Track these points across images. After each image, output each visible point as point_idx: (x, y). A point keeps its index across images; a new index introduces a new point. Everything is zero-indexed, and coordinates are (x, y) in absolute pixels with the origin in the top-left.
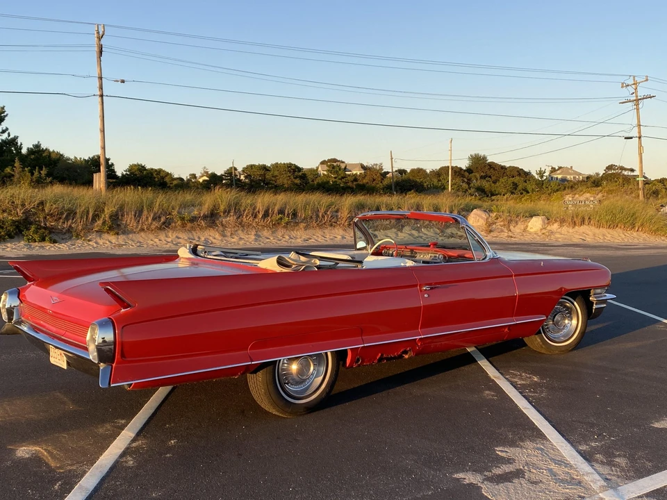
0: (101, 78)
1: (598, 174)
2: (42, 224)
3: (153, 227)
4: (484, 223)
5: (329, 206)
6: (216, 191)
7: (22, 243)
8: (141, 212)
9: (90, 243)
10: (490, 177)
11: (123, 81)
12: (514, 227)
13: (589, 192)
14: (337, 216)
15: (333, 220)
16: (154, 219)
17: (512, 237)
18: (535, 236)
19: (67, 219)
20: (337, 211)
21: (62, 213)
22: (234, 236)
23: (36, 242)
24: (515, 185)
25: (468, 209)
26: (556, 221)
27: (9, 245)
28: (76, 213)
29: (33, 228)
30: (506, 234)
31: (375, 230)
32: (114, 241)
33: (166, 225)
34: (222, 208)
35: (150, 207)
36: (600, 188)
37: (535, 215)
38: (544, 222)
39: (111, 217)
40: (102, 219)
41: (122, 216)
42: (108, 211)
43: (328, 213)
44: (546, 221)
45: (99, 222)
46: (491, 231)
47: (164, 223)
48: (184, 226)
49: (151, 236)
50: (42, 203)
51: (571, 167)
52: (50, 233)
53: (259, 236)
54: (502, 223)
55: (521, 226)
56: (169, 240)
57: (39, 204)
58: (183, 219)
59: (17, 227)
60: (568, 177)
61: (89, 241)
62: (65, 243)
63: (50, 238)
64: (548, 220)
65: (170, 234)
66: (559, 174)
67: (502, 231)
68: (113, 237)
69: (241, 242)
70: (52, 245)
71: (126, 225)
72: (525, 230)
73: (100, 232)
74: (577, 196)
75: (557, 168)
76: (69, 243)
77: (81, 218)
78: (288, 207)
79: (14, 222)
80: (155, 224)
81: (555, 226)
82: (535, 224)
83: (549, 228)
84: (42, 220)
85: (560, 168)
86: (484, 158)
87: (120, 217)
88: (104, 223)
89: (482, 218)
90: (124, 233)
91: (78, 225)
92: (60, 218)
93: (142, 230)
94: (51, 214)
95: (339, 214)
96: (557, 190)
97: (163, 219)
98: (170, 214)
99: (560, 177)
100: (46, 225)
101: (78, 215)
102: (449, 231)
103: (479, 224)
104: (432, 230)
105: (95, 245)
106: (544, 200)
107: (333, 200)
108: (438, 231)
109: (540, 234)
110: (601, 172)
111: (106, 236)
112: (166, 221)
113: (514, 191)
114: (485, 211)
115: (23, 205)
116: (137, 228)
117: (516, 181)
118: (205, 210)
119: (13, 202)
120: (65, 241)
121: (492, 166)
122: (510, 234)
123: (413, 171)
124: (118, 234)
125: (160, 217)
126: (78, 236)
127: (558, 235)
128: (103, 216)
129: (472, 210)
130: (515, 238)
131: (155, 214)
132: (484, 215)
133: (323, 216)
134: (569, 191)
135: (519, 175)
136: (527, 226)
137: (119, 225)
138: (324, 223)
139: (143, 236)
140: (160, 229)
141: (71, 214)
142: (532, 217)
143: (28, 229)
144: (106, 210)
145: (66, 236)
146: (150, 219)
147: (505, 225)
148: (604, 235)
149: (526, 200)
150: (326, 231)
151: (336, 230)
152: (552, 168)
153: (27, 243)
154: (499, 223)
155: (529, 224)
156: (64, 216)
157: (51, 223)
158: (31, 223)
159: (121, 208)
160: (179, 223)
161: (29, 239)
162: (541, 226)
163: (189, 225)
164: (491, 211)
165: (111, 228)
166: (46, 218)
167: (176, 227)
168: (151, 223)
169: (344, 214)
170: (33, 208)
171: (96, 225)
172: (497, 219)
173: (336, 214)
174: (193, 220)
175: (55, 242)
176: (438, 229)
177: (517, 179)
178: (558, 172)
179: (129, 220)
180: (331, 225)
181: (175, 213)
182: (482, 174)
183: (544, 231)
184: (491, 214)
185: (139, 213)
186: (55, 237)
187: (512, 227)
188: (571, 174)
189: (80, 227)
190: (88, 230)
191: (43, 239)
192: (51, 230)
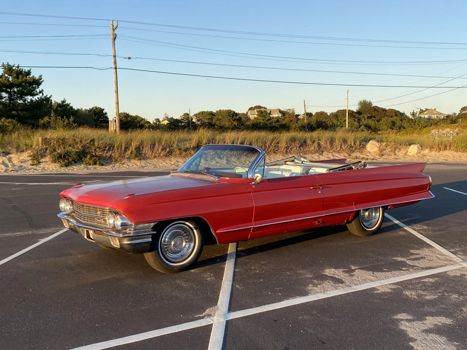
0: (115, 56)
1: (455, 114)
2: (94, 154)
3: (162, 155)
4: (378, 150)
5: (273, 140)
6: (200, 131)
7: (82, 166)
8: (154, 145)
9: (124, 165)
10: (374, 117)
11: (129, 58)
12: (398, 152)
13: (449, 127)
14: (278, 146)
15: (276, 149)
16: (162, 150)
17: (397, 159)
18: (413, 158)
19: (109, 150)
20: (278, 143)
21: (106, 147)
22: (213, 161)
23: (90, 165)
24: (394, 123)
25: (367, 141)
26: (427, 148)
27: (75, 167)
28: (114, 146)
29: (89, 156)
30: (393, 157)
31: (305, 154)
32: (138, 164)
33: (170, 154)
34: (204, 142)
35: (160, 142)
36: (457, 124)
37: (413, 144)
38: (419, 148)
39: (136, 149)
40: (130, 150)
41: (143, 148)
42: (134, 145)
43: (272, 144)
44: (421, 148)
45: (129, 152)
46: (382, 155)
47: (168, 152)
48: (180, 154)
49: (161, 161)
50: (93, 140)
51: (435, 109)
52: (99, 159)
53: (229, 161)
54: (390, 150)
55: (403, 151)
56: (173, 163)
57: (91, 141)
58: (180, 149)
59: (79, 156)
60: (433, 116)
61: (123, 164)
62: (108, 166)
63: (100, 162)
64: (422, 147)
65: (172, 159)
66: (426, 114)
67: (390, 155)
68: (138, 161)
69: (218, 165)
70: (101, 167)
71: (145, 154)
72: (406, 154)
73: (129, 158)
74: (440, 130)
75: (424, 110)
76: (111, 166)
77: (118, 149)
78: (246, 141)
79: (77, 152)
80: (163, 153)
81: (427, 151)
82: (413, 150)
83: (422, 152)
84: (93, 151)
85: (426, 110)
86: (370, 103)
87: (141, 149)
88: (132, 152)
89: (376, 146)
90: (144, 159)
91: (116, 154)
92: (105, 150)
93: (155, 157)
94: (99, 147)
95: (280, 145)
96: (426, 127)
97: (168, 150)
98: (171, 147)
99: (426, 116)
100: (96, 154)
101: (115, 148)
102: (354, 155)
103: (374, 150)
104: (342, 154)
105: (128, 167)
106: (417, 133)
107: (275, 136)
108: (347, 155)
109: (416, 156)
110: (458, 112)
111: (133, 161)
112: (170, 151)
113: (393, 127)
114: (378, 141)
115: (81, 142)
116: (152, 155)
117: (394, 120)
118: (194, 143)
119: (75, 140)
120: (108, 164)
121: (376, 109)
122: (396, 157)
123: (317, 114)
124: (140, 160)
125: (166, 149)
126: (116, 161)
127: (428, 157)
128: (131, 148)
129: (369, 141)
130: (399, 159)
131: (163, 146)
132: (378, 144)
133: (269, 147)
134: (435, 127)
135: (396, 115)
136: (407, 151)
137: (140, 154)
138: (270, 151)
139: (156, 161)
140: (166, 156)
141: (111, 147)
142: (410, 145)
143: (85, 157)
144: (132, 144)
145: (108, 161)
146: (160, 150)
147: (392, 151)
148: (460, 157)
149: (403, 134)
150: (271, 156)
151: (278, 156)
152: (421, 110)
153: (85, 166)
154: (388, 150)
155: (409, 150)
156: (107, 148)
157: (99, 153)
158: (87, 153)
159: (142, 143)
160: (178, 152)
161: (86, 164)
162: (417, 151)
163: (184, 153)
164: (382, 141)
165: (136, 156)
166: (96, 150)
167: (176, 155)
168: (161, 153)
169: (283, 145)
170: (88, 143)
171: (126, 153)
172: (387, 146)
173: (277, 145)
174: (186, 150)
175: (103, 165)
176: (347, 153)
177: (394, 119)
178: (425, 113)
179: (146, 150)
180: (275, 152)
181: (175, 145)
182: (369, 115)
183: (419, 154)
184: (382, 144)
185: (153, 146)
186: (102, 162)
187: (397, 152)
188: (434, 114)
189: (117, 156)
190: (122, 157)
191: (95, 163)
192: (100, 158)
